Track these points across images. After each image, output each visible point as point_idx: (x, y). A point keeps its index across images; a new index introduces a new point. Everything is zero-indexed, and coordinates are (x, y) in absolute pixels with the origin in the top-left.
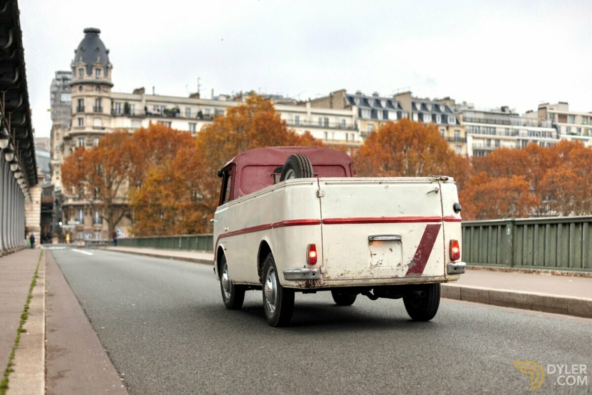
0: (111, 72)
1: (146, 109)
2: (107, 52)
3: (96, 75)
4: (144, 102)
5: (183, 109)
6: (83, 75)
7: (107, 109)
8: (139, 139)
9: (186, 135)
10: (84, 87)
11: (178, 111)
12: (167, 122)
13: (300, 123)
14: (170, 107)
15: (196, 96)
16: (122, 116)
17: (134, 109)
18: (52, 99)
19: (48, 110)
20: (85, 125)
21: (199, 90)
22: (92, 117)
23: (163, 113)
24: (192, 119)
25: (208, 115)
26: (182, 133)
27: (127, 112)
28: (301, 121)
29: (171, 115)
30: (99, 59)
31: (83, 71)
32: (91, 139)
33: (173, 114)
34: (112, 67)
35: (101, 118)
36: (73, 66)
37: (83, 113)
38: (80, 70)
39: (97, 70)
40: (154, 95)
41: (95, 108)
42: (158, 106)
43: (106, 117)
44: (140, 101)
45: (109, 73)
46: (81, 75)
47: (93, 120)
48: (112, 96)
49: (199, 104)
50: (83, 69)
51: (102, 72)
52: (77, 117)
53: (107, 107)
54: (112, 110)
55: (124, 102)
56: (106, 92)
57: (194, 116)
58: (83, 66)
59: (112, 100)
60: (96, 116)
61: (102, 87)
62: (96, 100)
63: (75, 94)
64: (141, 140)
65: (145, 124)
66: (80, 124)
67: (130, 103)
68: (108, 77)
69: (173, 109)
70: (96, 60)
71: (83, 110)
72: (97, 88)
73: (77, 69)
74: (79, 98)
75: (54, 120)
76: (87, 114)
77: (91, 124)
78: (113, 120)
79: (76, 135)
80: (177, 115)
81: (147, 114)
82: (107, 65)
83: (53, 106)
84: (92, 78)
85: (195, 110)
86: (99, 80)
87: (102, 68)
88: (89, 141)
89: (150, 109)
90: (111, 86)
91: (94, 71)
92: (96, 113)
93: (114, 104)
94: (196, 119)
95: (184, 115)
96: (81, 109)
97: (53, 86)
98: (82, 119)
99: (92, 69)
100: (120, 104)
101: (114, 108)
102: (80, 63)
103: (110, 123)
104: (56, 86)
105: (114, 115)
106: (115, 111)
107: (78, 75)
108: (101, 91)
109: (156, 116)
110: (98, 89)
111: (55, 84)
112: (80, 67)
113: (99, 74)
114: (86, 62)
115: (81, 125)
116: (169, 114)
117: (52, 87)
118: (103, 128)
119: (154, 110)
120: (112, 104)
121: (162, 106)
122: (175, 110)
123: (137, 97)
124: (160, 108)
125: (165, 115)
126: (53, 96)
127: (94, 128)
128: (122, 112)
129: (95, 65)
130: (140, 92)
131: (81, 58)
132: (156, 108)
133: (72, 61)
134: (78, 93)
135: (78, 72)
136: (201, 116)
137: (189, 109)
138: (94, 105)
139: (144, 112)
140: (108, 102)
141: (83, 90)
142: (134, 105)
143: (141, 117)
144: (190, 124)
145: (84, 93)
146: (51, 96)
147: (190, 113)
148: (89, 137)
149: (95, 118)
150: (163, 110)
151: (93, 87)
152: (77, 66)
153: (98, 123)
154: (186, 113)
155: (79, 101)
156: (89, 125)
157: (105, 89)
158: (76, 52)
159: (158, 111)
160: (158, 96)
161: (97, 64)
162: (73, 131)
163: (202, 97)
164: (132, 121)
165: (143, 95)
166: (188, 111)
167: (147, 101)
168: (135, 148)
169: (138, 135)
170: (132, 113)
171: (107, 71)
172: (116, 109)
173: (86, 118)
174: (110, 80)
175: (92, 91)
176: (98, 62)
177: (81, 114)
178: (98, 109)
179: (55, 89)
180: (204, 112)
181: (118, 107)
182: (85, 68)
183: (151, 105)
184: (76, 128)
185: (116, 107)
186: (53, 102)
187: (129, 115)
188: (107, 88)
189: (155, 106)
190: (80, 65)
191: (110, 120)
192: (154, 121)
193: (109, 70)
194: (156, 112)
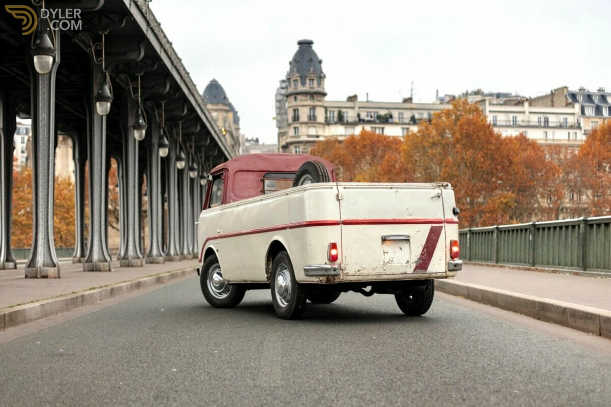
0: (324, 81)
1: (359, 115)
2: (320, 62)
3: (310, 85)
4: (357, 109)
5: (395, 114)
6: (297, 86)
7: (321, 118)
8: (350, 146)
9: (395, 140)
10: (299, 97)
11: (391, 117)
12: (379, 128)
13: (517, 123)
14: (383, 113)
15: (408, 100)
16: (336, 123)
17: (347, 117)
18: (277, 108)
19: (274, 118)
20: (300, 134)
21: (412, 95)
22: (307, 126)
23: (376, 119)
24: (405, 124)
25: (421, 119)
26: (391, 138)
27: (341, 120)
28: (519, 121)
29: (384, 120)
30: (312, 69)
31: (297, 82)
32: (306, 147)
33: (386, 120)
34: (325, 76)
35: (315, 127)
36: (288, 77)
37: (297, 122)
38: (295, 81)
39: (310, 80)
40: (368, 101)
41: (310, 117)
42: (371, 112)
43: (320, 126)
44: (353, 108)
45: (322, 82)
46: (295, 86)
47: (308, 128)
48: (326, 105)
49: (412, 109)
50: (297, 80)
51: (315, 82)
52: (293, 126)
53: (320, 115)
54: (326, 118)
55: (338, 109)
56: (320, 101)
57: (407, 121)
58: (297, 77)
59: (326, 108)
60: (310, 125)
61: (315, 97)
62: (310, 109)
63: (291, 105)
64: (351, 147)
65: (357, 131)
66: (295, 133)
67: (343, 110)
68: (321, 86)
69: (386, 115)
70: (310, 70)
71: (298, 119)
72: (311, 97)
73: (292, 80)
74: (294, 108)
75: (279, 128)
76: (302, 123)
77: (306, 132)
78: (327, 128)
79: (291, 143)
80: (390, 120)
81: (361, 121)
82: (320, 74)
83: (278, 114)
84: (306, 88)
85: (407, 115)
86: (312, 90)
87: (315, 78)
88: (304, 149)
89: (363, 116)
90: (324, 95)
91: (308, 81)
92: (310, 122)
93: (328, 113)
94: (409, 124)
95: (397, 121)
96: (297, 118)
97: (278, 94)
98: (298, 128)
99: (306, 79)
100: (333, 112)
101: (328, 116)
102: (294, 74)
103: (324, 131)
104: (281, 94)
105: (328, 123)
106: (329, 119)
107: (293, 86)
108: (315, 100)
109: (369, 122)
110: (312, 99)
111: (279, 92)
112: (295, 78)
113: (313, 84)
114: (300, 74)
115: (297, 134)
116: (382, 120)
117: (276, 95)
118: (318, 136)
119: (367, 116)
120: (326, 112)
121: (374, 113)
122: (388, 116)
123: (350, 104)
124: (373, 114)
125: (378, 121)
126: (278, 104)
127: (309, 136)
128: (336, 119)
129: (308, 75)
130: (353, 99)
131: (295, 70)
132: (369, 114)
133: (287, 72)
134: (294, 103)
135: (292, 82)
136: (413, 120)
137: (402, 114)
138: (309, 114)
139: (357, 119)
140: (323, 110)
141: (297, 99)
142: (347, 112)
143: (354, 124)
144: (403, 129)
145: (298, 103)
146: (276, 104)
147: (403, 118)
148: (304, 146)
149: (309, 127)
150: (376, 116)
151: (307, 96)
152: (292, 78)
153: (312, 131)
154: (399, 118)
155: (295, 110)
156: (305, 134)
157: (319, 98)
158: (291, 63)
159: (371, 117)
160: (372, 102)
161: (310, 74)
162: (289, 140)
163: (414, 101)
164: (346, 128)
165: (356, 102)
166: (401, 116)
167: (360, 108)
168: (343, 155)
169: (348, 142)
170: (345, 120)
171: (321, 80)
172: (330, 117)
173: (301, 127)
174: (324, 89)
175: (306, 100)
176: (311, 72)
177: (296, 124)
178: (312, 118)
179: (280, 97)
180: (417, 116)
181: (332, 115)
182: (299, 79)
183: (364, 111)
184: (292, 137)
185: (330, 115)
186: (278, 110)
187: (342, 122)
188: (321, 97)
189: (368, 112)
190: (295, 76)
191: (324, 128)
192: (368, 128)
193: (322, 79)
194: (369, 118)
